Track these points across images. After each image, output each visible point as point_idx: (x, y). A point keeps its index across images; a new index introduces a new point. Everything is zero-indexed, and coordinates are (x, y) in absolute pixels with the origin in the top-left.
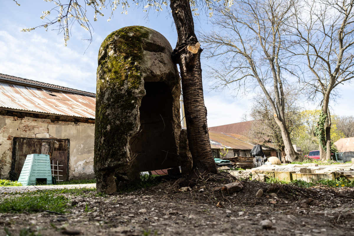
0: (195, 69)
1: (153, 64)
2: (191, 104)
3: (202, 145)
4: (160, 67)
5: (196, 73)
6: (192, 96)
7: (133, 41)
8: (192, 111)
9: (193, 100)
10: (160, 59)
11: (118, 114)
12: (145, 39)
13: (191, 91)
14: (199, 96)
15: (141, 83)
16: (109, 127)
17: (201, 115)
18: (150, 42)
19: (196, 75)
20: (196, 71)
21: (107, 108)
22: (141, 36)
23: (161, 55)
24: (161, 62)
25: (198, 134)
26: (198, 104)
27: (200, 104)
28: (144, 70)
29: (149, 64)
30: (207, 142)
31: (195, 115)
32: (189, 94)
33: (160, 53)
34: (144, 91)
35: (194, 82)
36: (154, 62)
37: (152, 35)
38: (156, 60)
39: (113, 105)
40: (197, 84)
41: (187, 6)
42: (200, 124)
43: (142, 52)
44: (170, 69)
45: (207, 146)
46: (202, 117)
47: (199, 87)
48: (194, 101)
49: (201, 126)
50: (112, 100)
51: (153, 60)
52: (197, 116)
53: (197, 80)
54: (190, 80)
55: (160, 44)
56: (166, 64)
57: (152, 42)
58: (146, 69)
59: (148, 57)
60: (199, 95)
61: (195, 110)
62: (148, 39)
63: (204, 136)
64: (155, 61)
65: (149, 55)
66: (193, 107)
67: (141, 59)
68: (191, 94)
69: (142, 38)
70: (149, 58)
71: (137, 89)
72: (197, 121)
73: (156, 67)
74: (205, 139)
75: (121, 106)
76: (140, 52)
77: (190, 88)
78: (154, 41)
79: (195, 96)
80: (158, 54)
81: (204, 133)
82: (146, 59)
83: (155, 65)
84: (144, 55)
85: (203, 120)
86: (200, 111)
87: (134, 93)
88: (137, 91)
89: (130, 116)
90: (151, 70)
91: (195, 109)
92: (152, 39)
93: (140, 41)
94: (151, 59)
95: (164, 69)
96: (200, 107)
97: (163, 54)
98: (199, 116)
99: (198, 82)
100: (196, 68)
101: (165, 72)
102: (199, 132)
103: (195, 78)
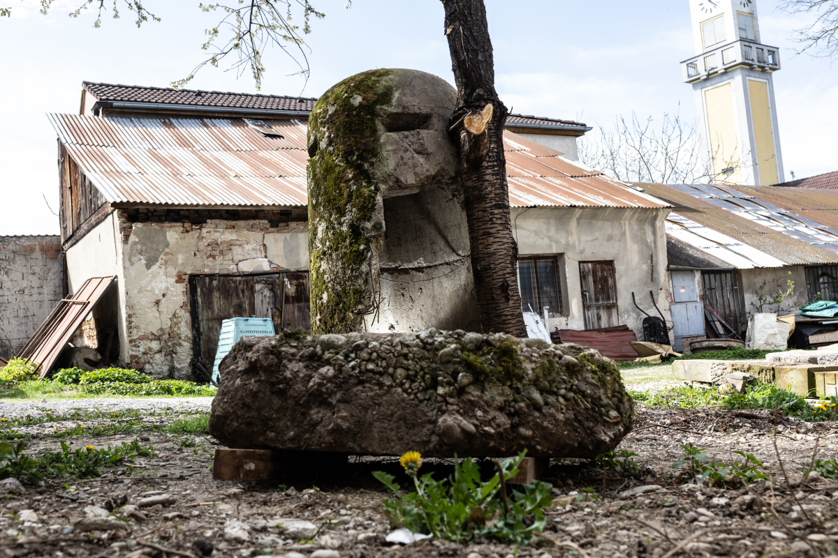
0: (485, 164)
1: (401, 163)
2: (478, 240)
3: (500, 323)
4: (415, 166)
5: (489, 171)
6: (480, 224)
7: (359, 116)
8: (480, 256)
9: (481, 231)
10: (416, 147)
11: (337, 272)
12: (385, 107)
13: (477, 214)
14: (493, 224)
15: (376, 207)
16: (325, 296)
17: (497, 262)
18: (395, 111)
19: (487, 177)
20: (487, 168)
21: (322, 259)
22: (376, 103)
23: (420, 136)
24: (419, 153)
25: (491, 302)
26: (492, 239)
27: (497, 240)
28: (382, 179)
29: (391, 164)
30: (509, 317)
31: (484, 263)
32: (474, 219)
33: (418, 132)
34: (380, 224)
35: (484, 193)
36: (402, 158)
37: (400, 94)
38: (406, 150)
39: (331, 255)
40: (490, 196)
41: (470, 14)
42: (494, 282)
43: (377, 139)
44: (440, 164)
45: (510, 325)
46: (499, 266)
47: (494, 203)
48: (484, 234)
49: (496, 286)
50: (328, 243)
51: (401, 153)
52: (489, 265)
53: (490, 189)
54: (475, 188)
55: (419, 109)
56: (431, 153)
57: (400, 110)
58: (385, 176)
59: (390, 148)
60: (494, 219)
61: (484, 254)
62: (392, 106)
63: (502, 306)
64: (403, 155)
65: (392, 144)
66: (481, 246)
67: (375, 156)
68: (477, 219)
69: (378, 107)
70: (392, 150)
71: (369, 221)
72: (490, 276)
73: (406, 167)
74: (506, 313)
75: (342, 258)
76: (374, 140)
77: (476, 206)
78: (404, 108)
79: (485, 222)
80: (413, 135)
81: (503, 300)
82: (385, 154)
83: (405, 164)
84: (381, 146)
85: (501, 273)
86: (494, 254)
87: (363, 229)
88: (369, 225)
89: (357, 276)
90: (396, 175)
91: (486, 251)
92: (399, 103)
93: (374, 114)
94: (395, 151)
95: (426, 166)
96: (495, 246)
97: (424, 133)
98: (492, 266)
99: (491, 192)
100: (488, 162)
101: (428, 173)
102: (493, 299)
103: (486, 184)
